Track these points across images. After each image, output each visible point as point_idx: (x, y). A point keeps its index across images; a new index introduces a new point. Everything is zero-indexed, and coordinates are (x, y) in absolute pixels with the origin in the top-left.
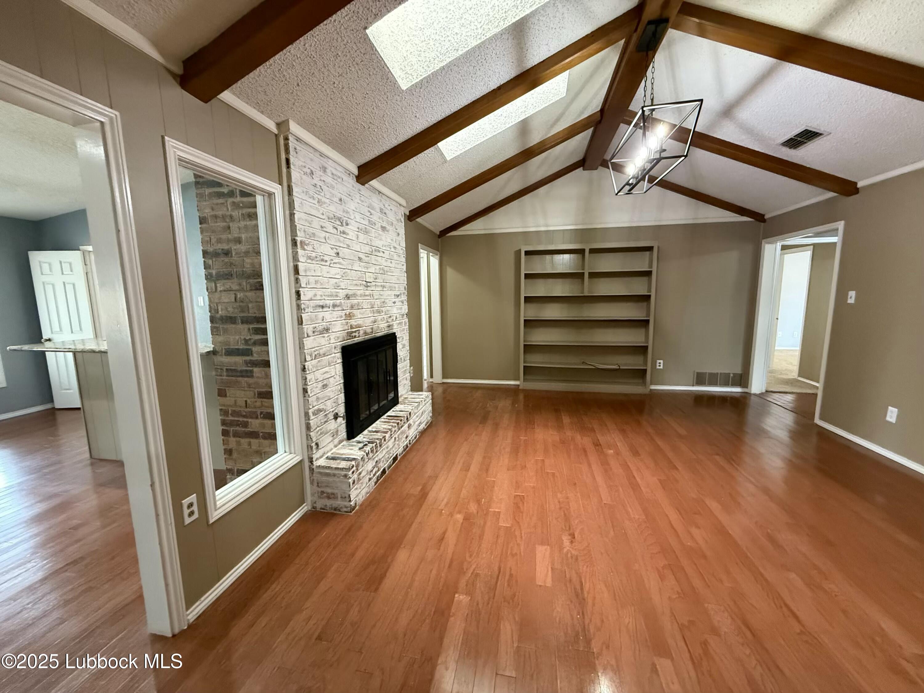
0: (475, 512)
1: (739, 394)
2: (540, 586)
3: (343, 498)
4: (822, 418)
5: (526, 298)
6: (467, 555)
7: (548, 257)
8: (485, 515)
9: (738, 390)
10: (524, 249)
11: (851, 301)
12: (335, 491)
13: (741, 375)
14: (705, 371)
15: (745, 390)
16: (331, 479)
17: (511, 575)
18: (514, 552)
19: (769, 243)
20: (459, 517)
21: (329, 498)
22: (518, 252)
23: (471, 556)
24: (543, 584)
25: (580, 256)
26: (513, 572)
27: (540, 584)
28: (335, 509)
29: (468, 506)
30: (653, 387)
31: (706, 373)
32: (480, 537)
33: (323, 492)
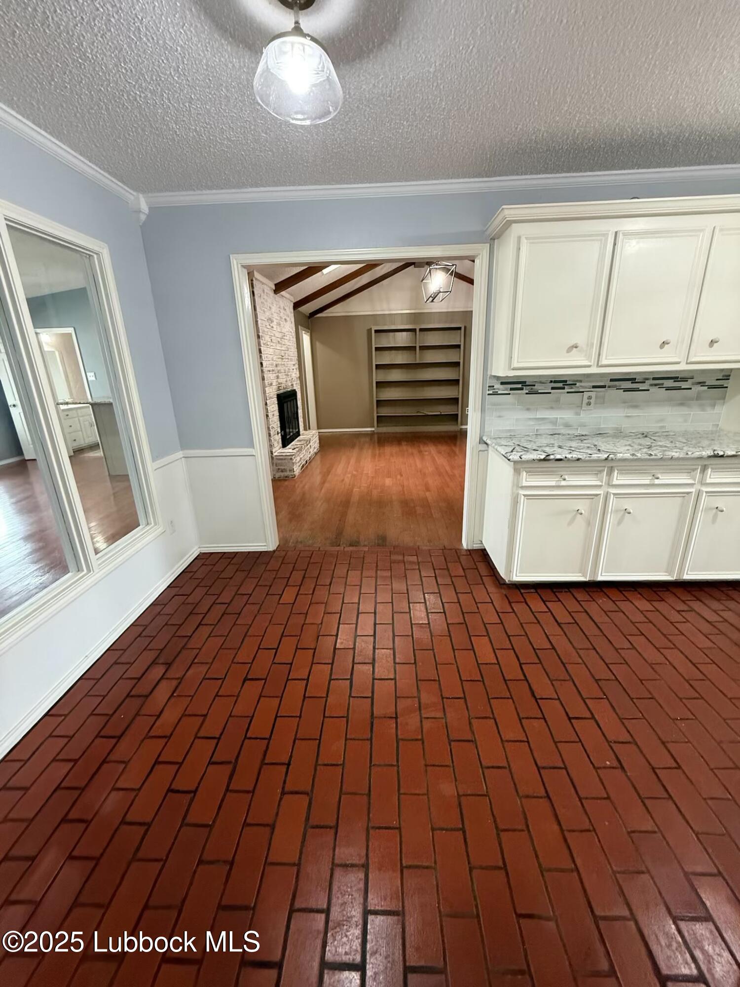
3: (290, 471)
5: (377, 366)
7: (391, 334)
10: (374, 328)
12: (286, 467)
16: (283, 461)
21: (282, 471)
22: (369, 331)
25: (414, 333)
28: (286, 477)
33: (279, 469)
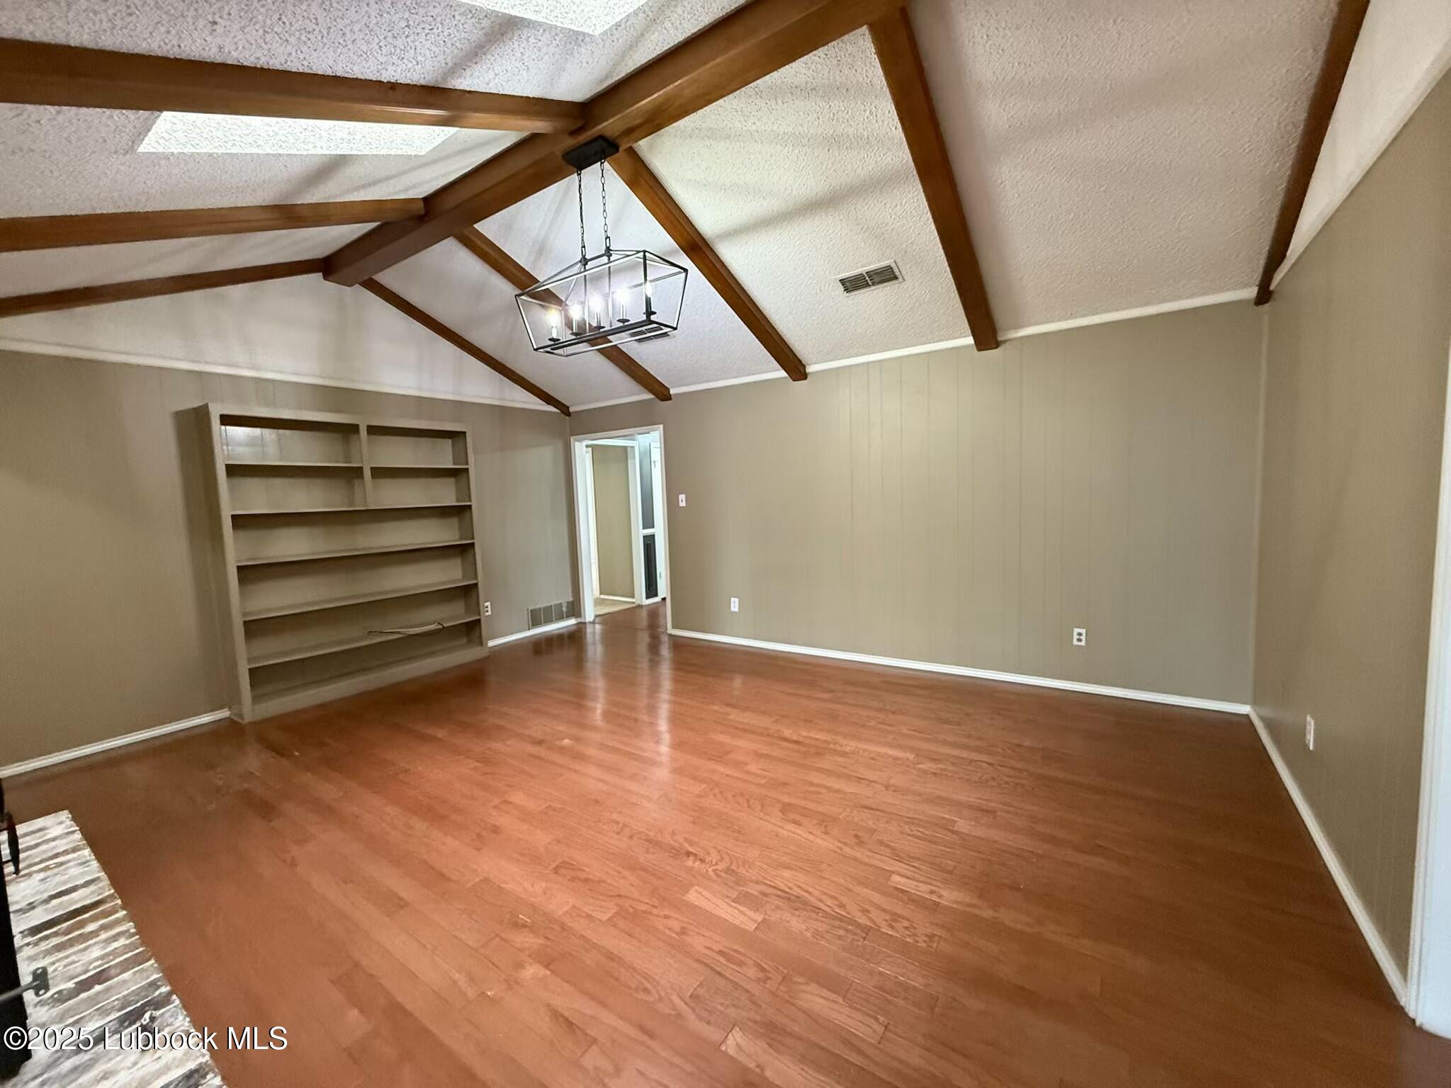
0: (541, 941)
1: (574, 628)
2: (756, 928)
4: (674, 627)
5: (234, 519)
6: (642, 996)
8: (563, 929)
9: (572, 621)
10: (219, 409)
11: (683, 504)
13: (573, 602)
14: (538, 607)
15: (579, 620)
17: (720, 953)
18: (678, 930)
19: (579, 441)
20: (531, 971)
23: (646, 991)
24: (756, 925)
26: (716, 948)
27: (754, 927)
29: (518, 946)
30: (491, 643)
31: (540, 609)
32: (613, 960)
